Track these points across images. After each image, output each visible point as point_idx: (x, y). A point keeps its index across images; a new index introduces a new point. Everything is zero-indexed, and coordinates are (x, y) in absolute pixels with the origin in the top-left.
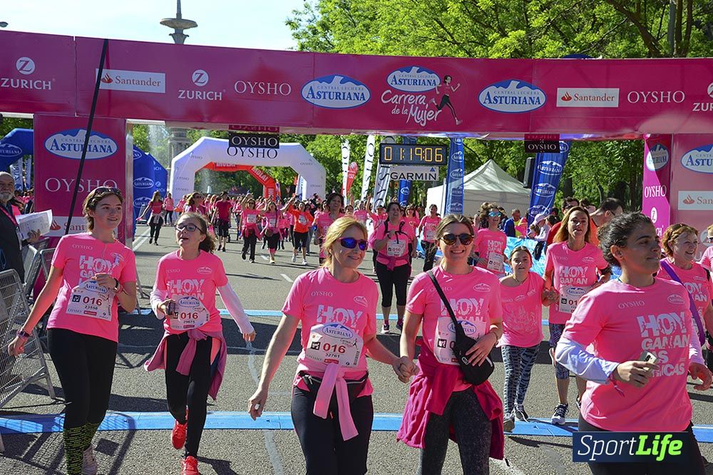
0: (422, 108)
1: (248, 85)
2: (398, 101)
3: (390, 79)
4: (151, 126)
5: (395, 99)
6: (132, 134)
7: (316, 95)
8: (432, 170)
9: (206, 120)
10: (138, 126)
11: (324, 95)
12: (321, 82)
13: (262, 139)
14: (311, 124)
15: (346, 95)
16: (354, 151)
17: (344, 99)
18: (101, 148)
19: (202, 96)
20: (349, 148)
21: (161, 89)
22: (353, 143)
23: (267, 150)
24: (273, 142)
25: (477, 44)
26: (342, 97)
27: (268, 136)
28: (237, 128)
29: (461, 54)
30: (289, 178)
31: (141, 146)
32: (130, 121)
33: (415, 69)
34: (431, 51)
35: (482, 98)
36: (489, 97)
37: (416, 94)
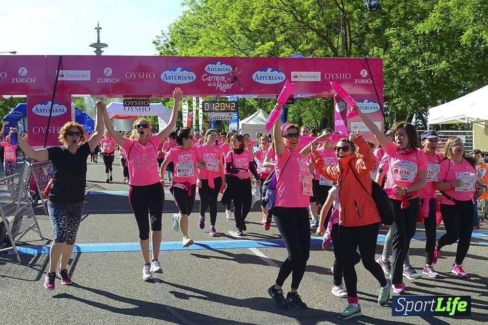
0: (223, 83)
1: (132, 74)
3: (206, 69)
4: (85, 98)
5: (209, 79)
6: (74, 103)
7: (168, 78)
8: (230, 114)
10: (79, 98)
11: (172, 78)
12: (170, 71)
13: (141, 102)
14: (167, 93)
15: (185, 77)
18: (59, 110)
19: (109, 81)
20: (187, 105)
23: (144, 107)
24: (146, 103)
25: (251, 50)
26: (181, 78)
27: (144, 100)
29: (243, 55)
31: (80, 109)
32: (73, 95)
33: (219, 63)
34: (227, 53)
35: (254, 77)
36: (257, 77)
37: (220, 76)
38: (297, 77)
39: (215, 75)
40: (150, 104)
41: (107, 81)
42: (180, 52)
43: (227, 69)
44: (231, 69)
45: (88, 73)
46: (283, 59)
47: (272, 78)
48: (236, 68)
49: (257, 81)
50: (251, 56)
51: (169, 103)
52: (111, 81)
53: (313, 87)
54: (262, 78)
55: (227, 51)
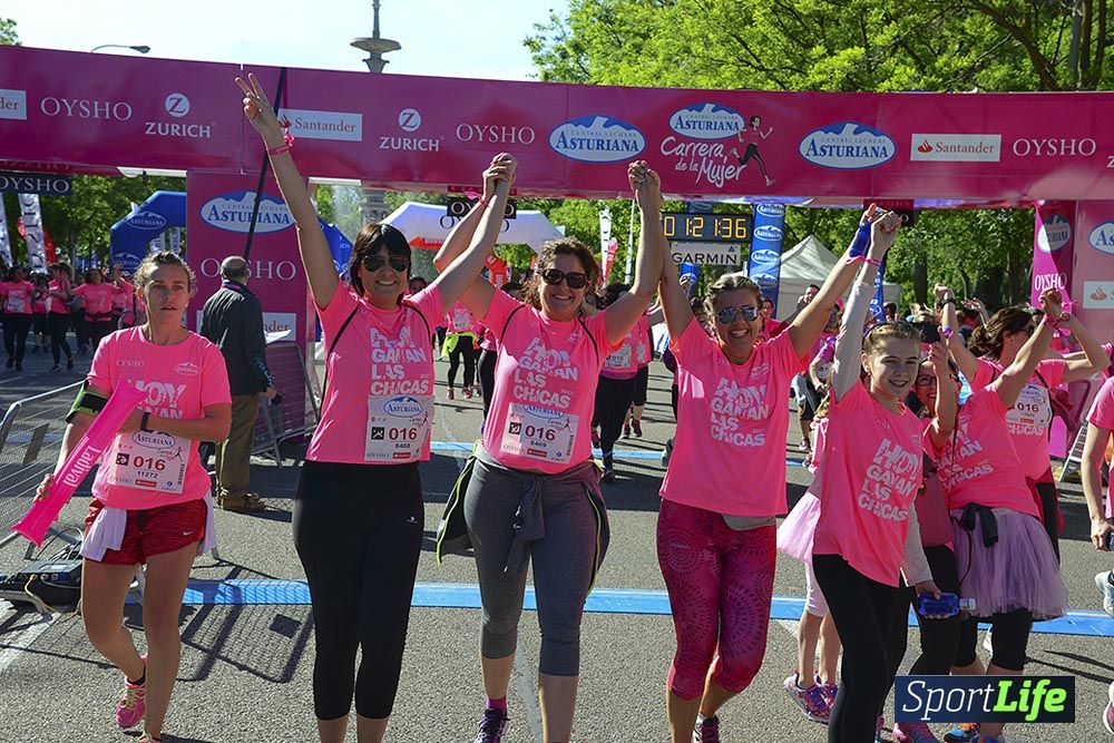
0: (718, 161)
1: (475, 130)
2: (684, 152)
3: (674, 122)
5: (680, 150)
7: (569, 143)
9: (416, 178)
11: (581, 144)
12: (576, 126)
14: (562, 184)
15: (612, 143)
16: (617, 223)
17: (608, 149)
19: (412, 145)
20: (610, 218)
21: (357, 136)
22: (615, 212)
25: (794, 71)
26: (605, 146)
28: (458, 190)
30: (525, 259)
34: (729, 80)
35: (804, 148)
36: (814, 147)
37: (710, 142)
38: (929, 149)
39: (696, 141)
40: (518, 212)
41: (406, 145)
42: (597, 70)
43: (730, 123)
44: (741, 124)
45: (356, 119)
46: (890, 97)
47: (855, 153)
48: (757, 123)
49: (812, 158)
50: (794, 88)
51: (561, 210)
52: (418, 145)
53: (977, 178)
54: (828, 150)
55: (728, 74)
